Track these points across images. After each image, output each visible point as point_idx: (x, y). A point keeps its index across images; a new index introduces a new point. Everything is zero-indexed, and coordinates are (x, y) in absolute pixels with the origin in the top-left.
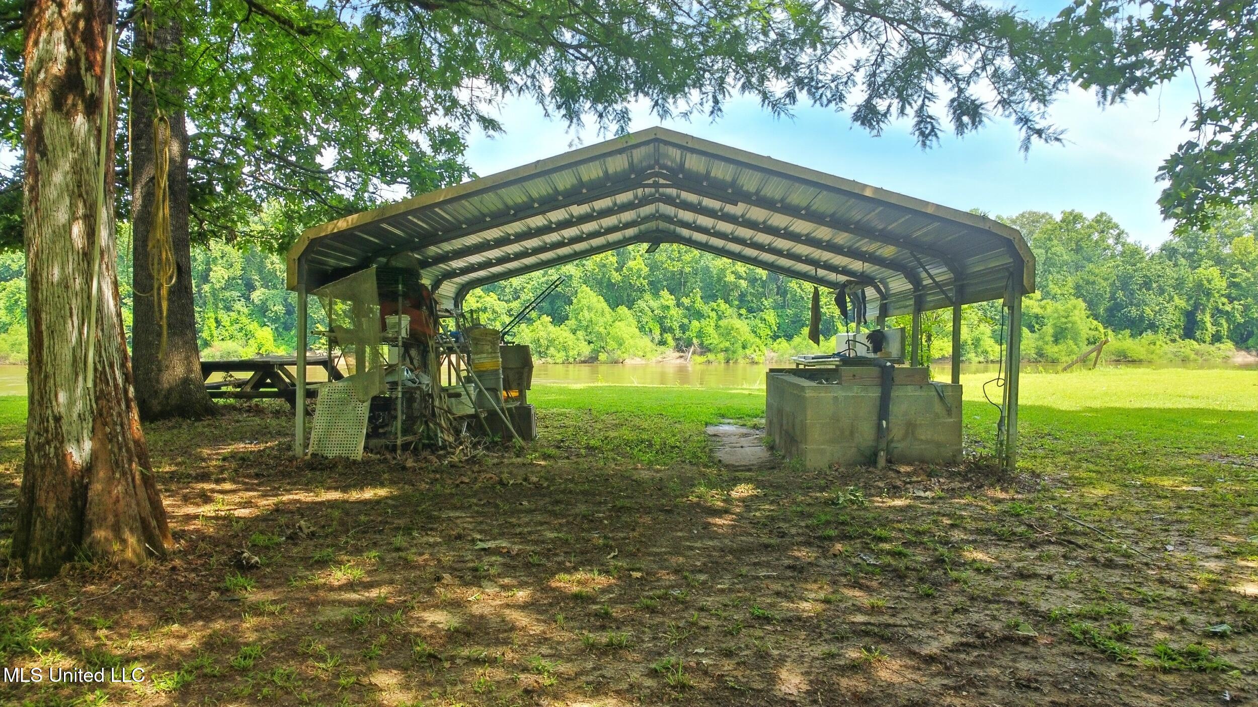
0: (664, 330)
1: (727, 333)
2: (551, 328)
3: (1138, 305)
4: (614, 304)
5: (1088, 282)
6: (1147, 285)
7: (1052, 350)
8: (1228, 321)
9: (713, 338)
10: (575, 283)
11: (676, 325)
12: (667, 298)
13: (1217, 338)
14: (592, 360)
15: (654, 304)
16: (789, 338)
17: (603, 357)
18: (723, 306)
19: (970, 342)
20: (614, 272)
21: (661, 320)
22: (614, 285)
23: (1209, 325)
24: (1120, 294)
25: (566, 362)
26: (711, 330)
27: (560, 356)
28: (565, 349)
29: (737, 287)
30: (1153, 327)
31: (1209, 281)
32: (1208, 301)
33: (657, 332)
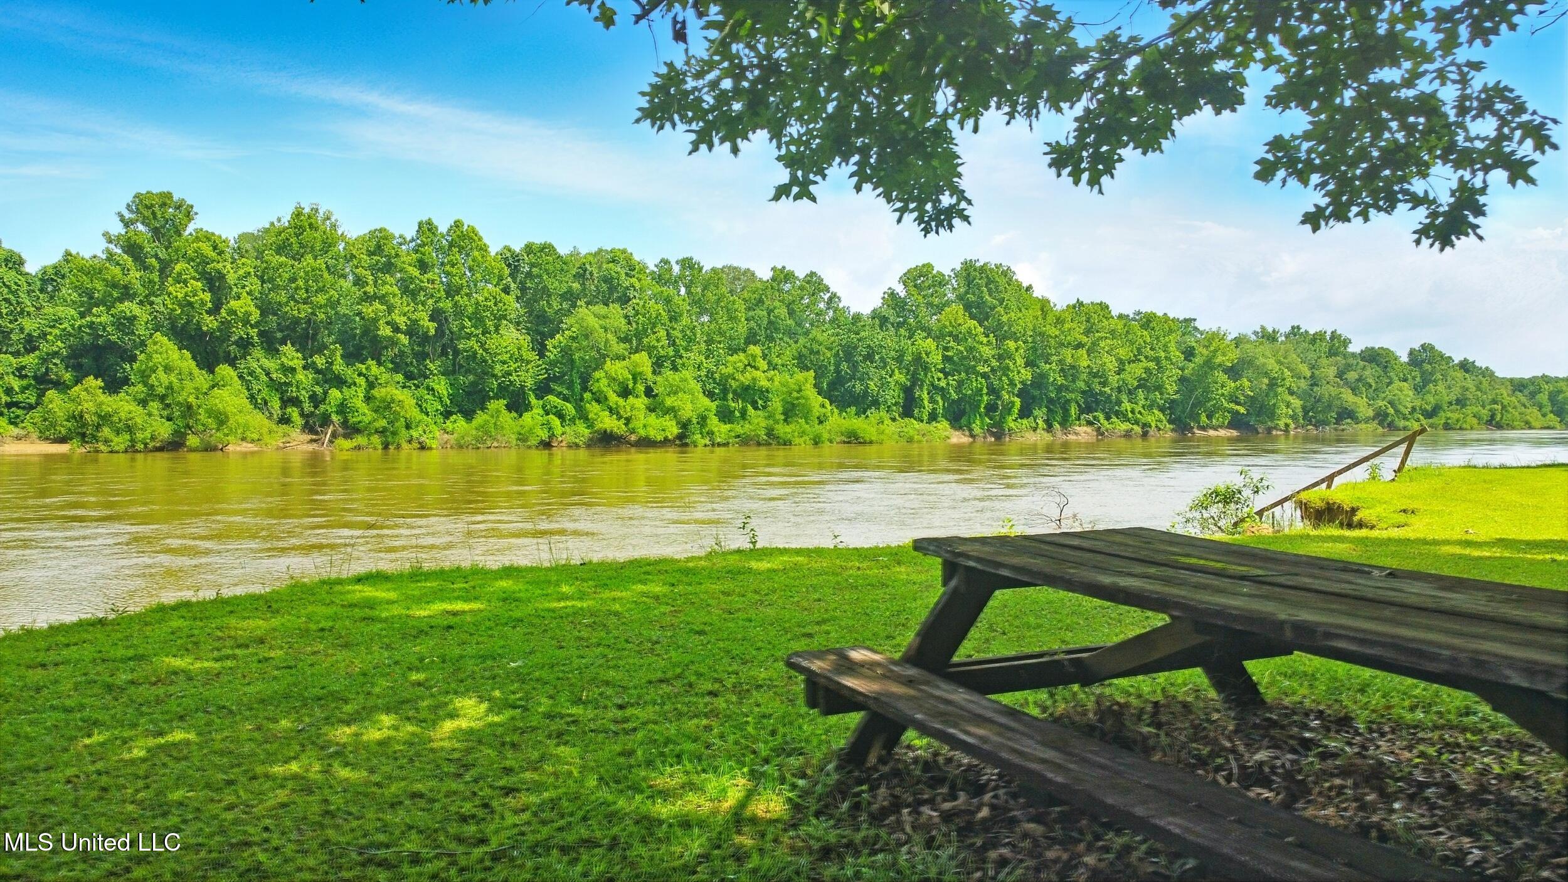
0: (287, 402)
1: (385, 407)
2: (103, 398)
3: (861, 380)
4: (208, 362)
5: (812, 352)
6: (869, 357)
7: (782, 430)
8: (943, 397)
9: (364, 413)
10: (141, 330)
11: (304, 395)
12: (291, 355)
13: (933, 417)
14: (175, 445)
15: (271, 364)
16: (469, 415)
17: (193, 440)
18: (375, 370)
19: (695, 421)
20: (206, 316)
21: (279, 387)
22: (205, 334)
23: (926, 402)
24: (844, 366)
25: (132, 449)
26: (359, 403)
27: (121, 441)
28: (129, 429)
29: (393, 343)
30: (876, 403)
31: (927, 354)
32: (926, 375)
33: (275, 404)
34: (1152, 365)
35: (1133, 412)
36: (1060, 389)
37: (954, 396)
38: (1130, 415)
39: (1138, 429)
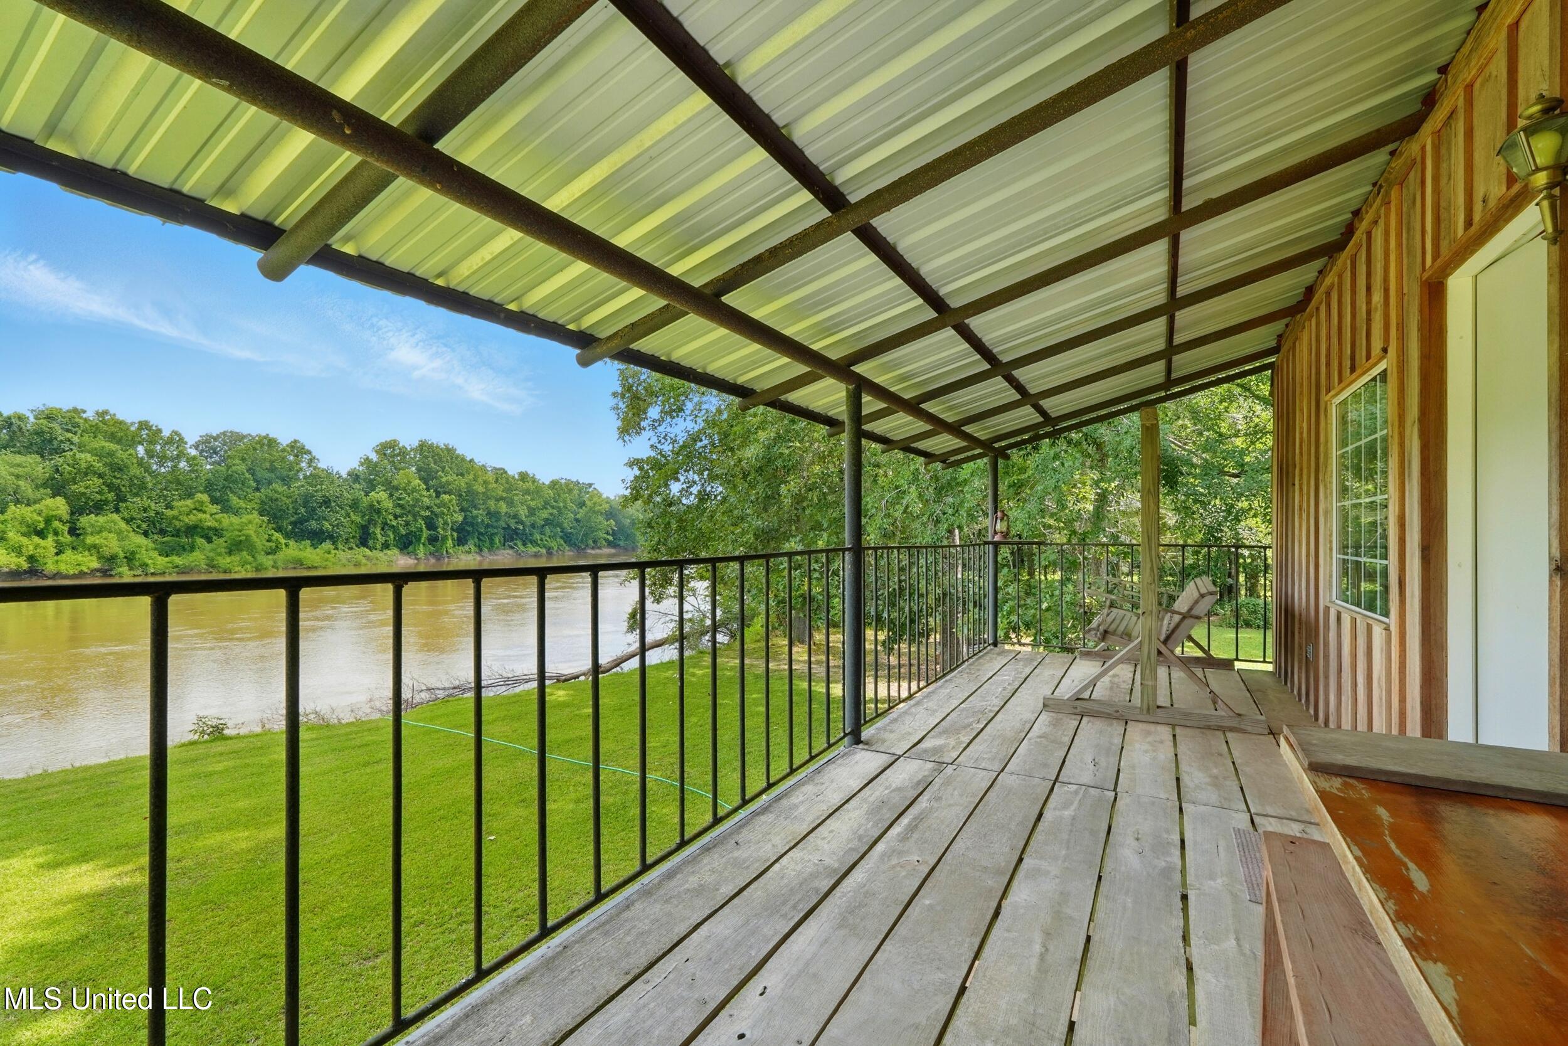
34: (555, 511)
35: (541, 540)
36: (488, 526)
37: (404, 532)
38: (539, 542)
39: (544, 551)
